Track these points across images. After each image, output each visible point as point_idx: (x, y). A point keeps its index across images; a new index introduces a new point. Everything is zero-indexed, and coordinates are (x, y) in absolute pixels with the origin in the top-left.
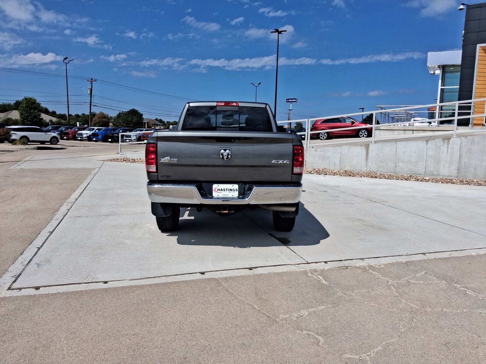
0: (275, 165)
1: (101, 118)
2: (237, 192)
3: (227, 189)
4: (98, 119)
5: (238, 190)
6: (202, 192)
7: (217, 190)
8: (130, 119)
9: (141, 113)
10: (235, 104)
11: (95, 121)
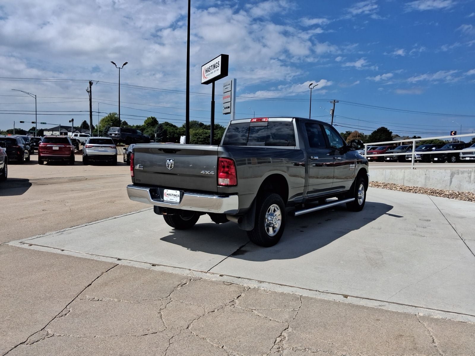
0: (203, 175)
1: (355, 137)
2: (179, 197)
3: (172, 194)
4: (353, 137)
5: (179, 196)
6: (156, 195)
7: (166, 194)
8: (378, 137)
9: (390, 131)
10: (264, 120)
11: (349, 139)
